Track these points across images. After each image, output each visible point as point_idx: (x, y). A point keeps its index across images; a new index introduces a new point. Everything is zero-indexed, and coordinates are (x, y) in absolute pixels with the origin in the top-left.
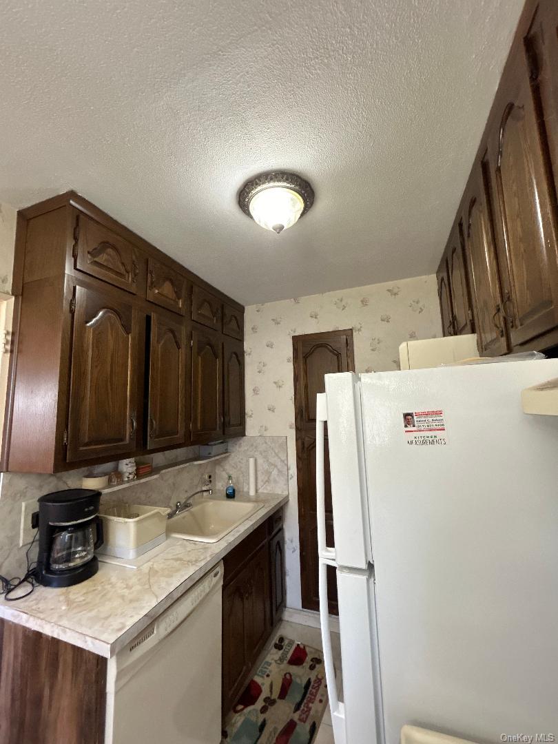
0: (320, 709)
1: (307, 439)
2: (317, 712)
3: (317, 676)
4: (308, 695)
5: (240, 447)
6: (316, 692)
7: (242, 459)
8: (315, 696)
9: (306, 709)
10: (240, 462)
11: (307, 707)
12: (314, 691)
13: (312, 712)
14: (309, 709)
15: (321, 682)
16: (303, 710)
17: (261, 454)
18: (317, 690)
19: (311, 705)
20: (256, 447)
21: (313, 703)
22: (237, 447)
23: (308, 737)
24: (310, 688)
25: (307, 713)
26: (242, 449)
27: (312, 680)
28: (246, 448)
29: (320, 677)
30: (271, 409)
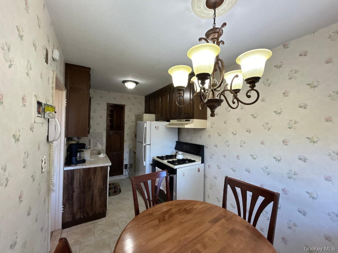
1: (110, 133)
17: (94, 138)
23: (120, 190)
30: (98, 124)
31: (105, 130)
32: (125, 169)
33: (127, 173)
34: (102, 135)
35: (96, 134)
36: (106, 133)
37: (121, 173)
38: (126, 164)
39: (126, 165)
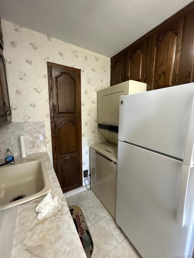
0: (85, 224)
1: (58, 122)
2: (84, 226)
3: (76, 215)
4: (78, 224)
5: (7, 130)
6: (80, 221)
7: (10, 137)
8: (80, 222)
9: (81, 229)
10: (8, 139)
11: (81, 228)
12: (78, 221)
13: (83, 228)
14: (82, 228)
15: (79, 216)
16: (80, 230)
17: (27, 133)
18: (79, 219)
19: (81, 226)
20: (22, 129)
21: (81, 225)
22: (5, 130)
23: (88, 236)
24: (77, 221)
25: (82, 230)
26: (9, 131)
27: (75, 218)
28: (13, 130)
29: (77, 215)
30: (33, 105)
31: (47, 116)
32: (84, 177)
33: (87, 182)
34: (43, 126)
35: (30, 126)
36: (51, 123)
37: (80, 184)
38: (86, 169)
39: (86, 172)
